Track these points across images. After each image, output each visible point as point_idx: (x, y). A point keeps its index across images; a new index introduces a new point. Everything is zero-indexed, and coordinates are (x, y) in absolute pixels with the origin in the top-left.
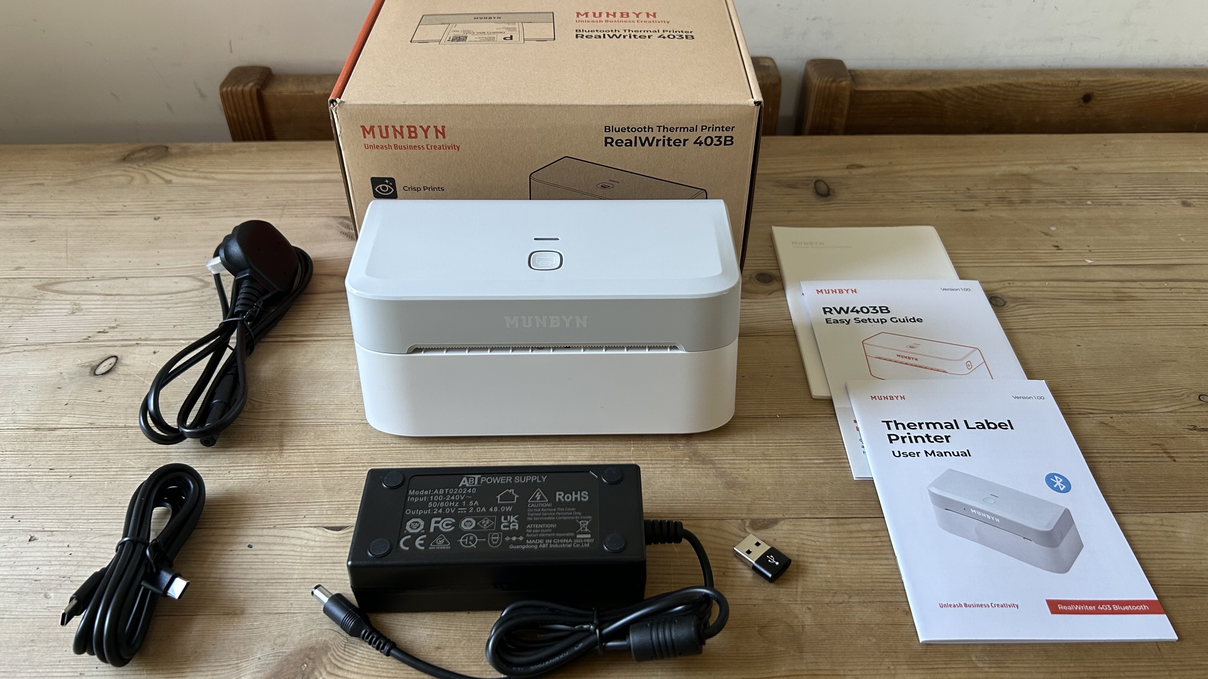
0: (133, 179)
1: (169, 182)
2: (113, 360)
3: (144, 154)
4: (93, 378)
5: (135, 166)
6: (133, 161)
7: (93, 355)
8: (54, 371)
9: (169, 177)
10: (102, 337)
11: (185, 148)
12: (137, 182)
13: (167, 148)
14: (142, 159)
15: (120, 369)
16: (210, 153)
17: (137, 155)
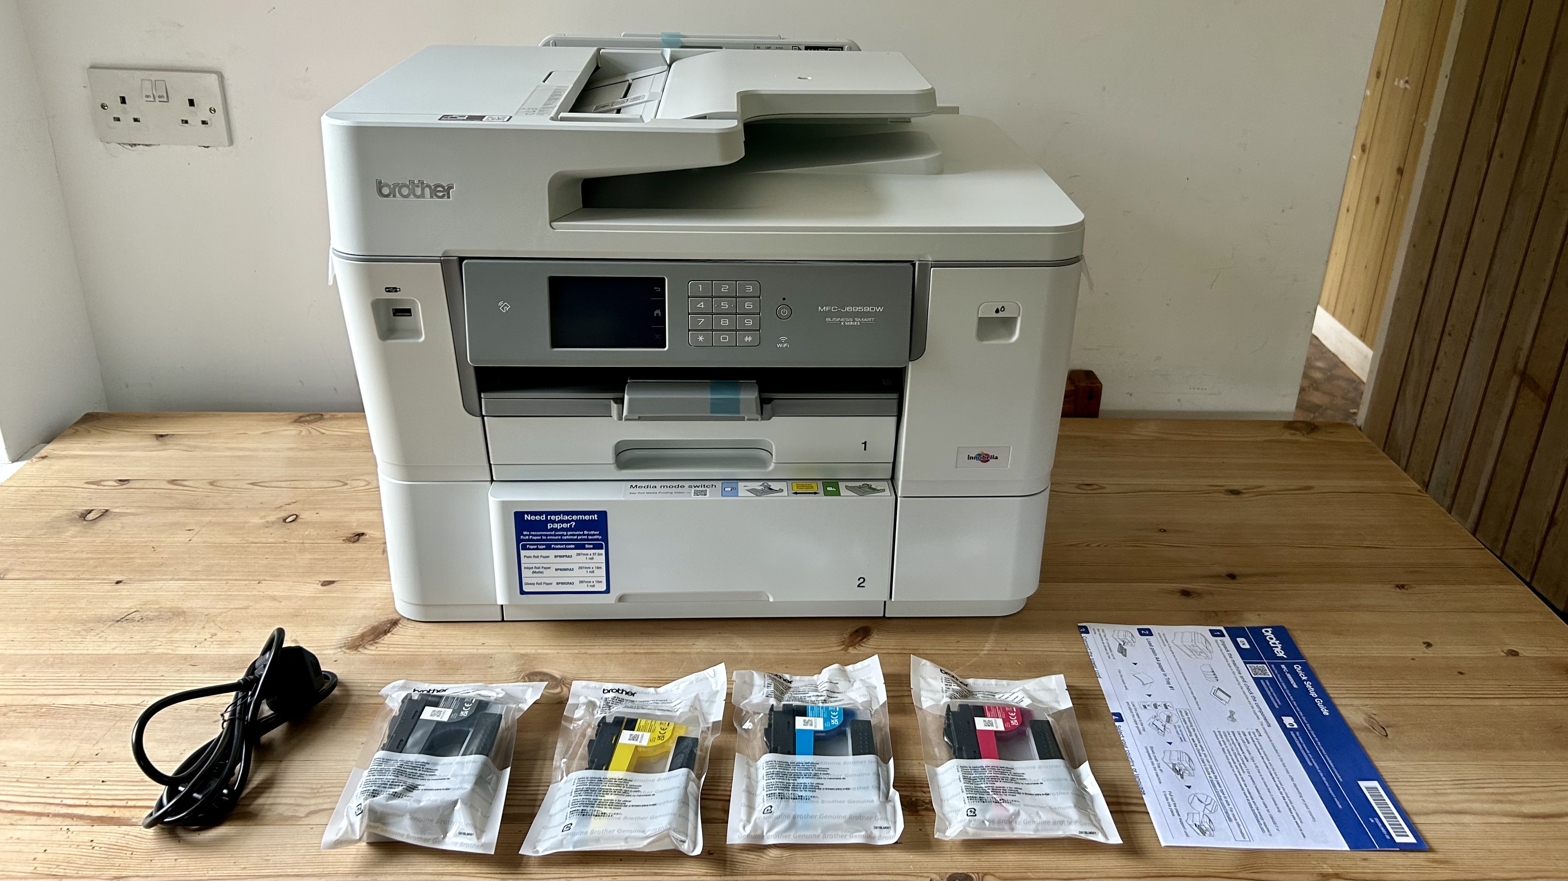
0: (301, 431)
1: (324, 433)
2: (295, 516)
3: (308, 418)
4: (284, 523)
5: (302, 424)
6: (300, 422)
7: (284, 514)
8: (263, 521)
9: (323, 431)
10: (287, 506)
11: (333, 415)
12: (303, 433)
13: (322, 415)
14: (307, 421)
15: (299, 520)
16: (349, 418)
17: (303, 419)
